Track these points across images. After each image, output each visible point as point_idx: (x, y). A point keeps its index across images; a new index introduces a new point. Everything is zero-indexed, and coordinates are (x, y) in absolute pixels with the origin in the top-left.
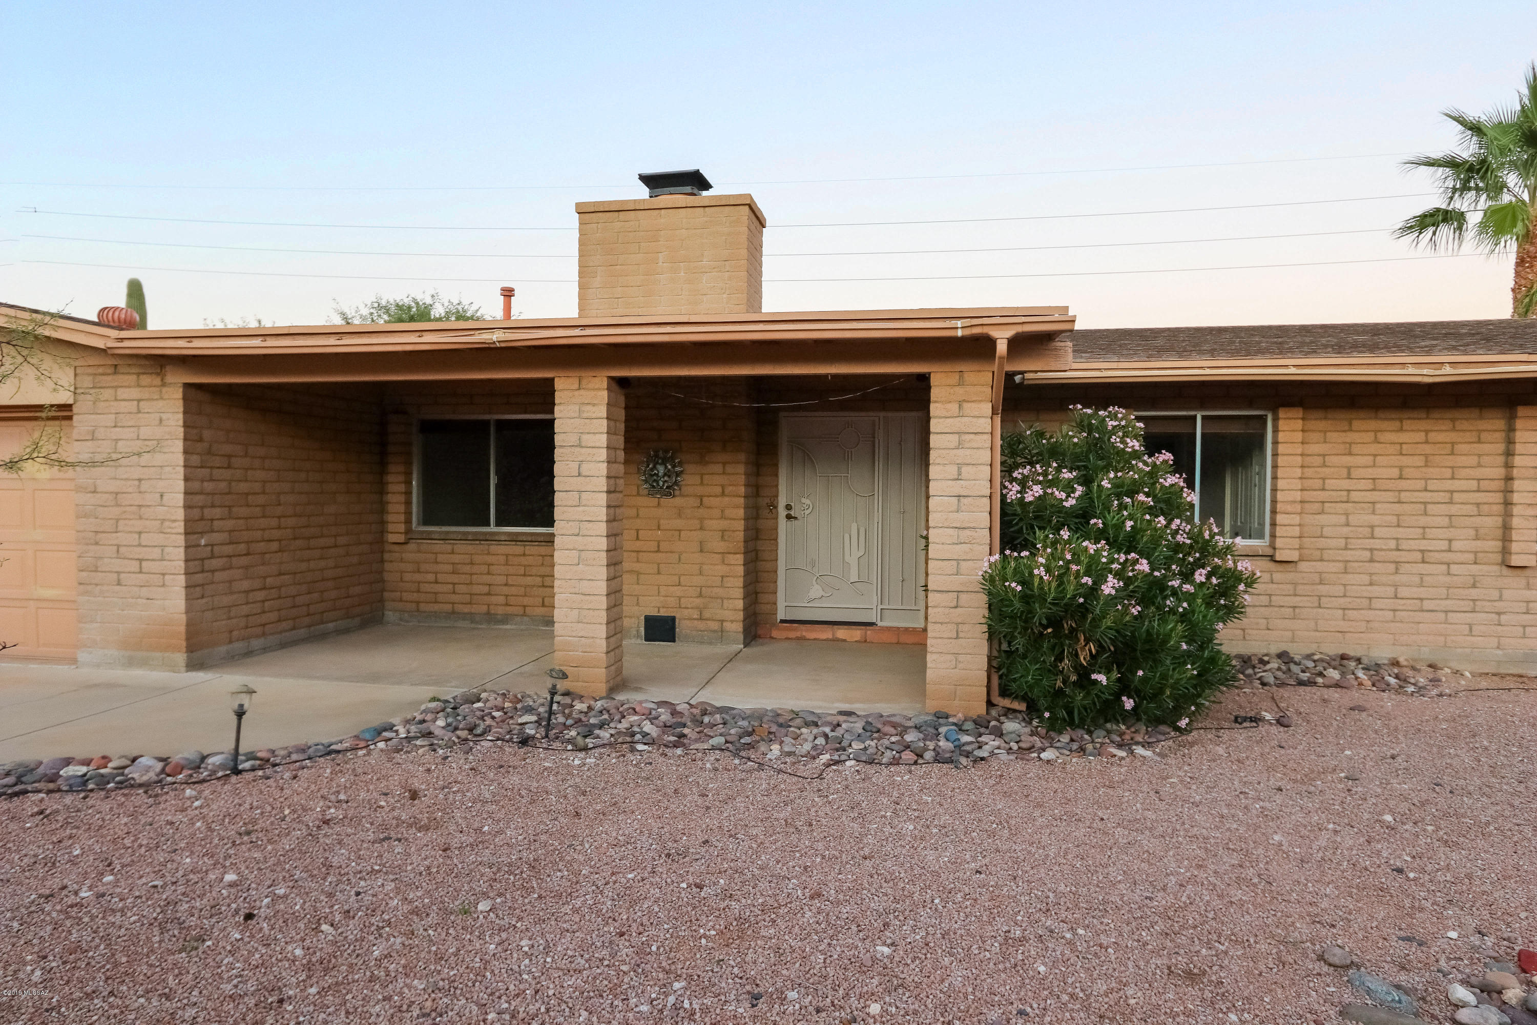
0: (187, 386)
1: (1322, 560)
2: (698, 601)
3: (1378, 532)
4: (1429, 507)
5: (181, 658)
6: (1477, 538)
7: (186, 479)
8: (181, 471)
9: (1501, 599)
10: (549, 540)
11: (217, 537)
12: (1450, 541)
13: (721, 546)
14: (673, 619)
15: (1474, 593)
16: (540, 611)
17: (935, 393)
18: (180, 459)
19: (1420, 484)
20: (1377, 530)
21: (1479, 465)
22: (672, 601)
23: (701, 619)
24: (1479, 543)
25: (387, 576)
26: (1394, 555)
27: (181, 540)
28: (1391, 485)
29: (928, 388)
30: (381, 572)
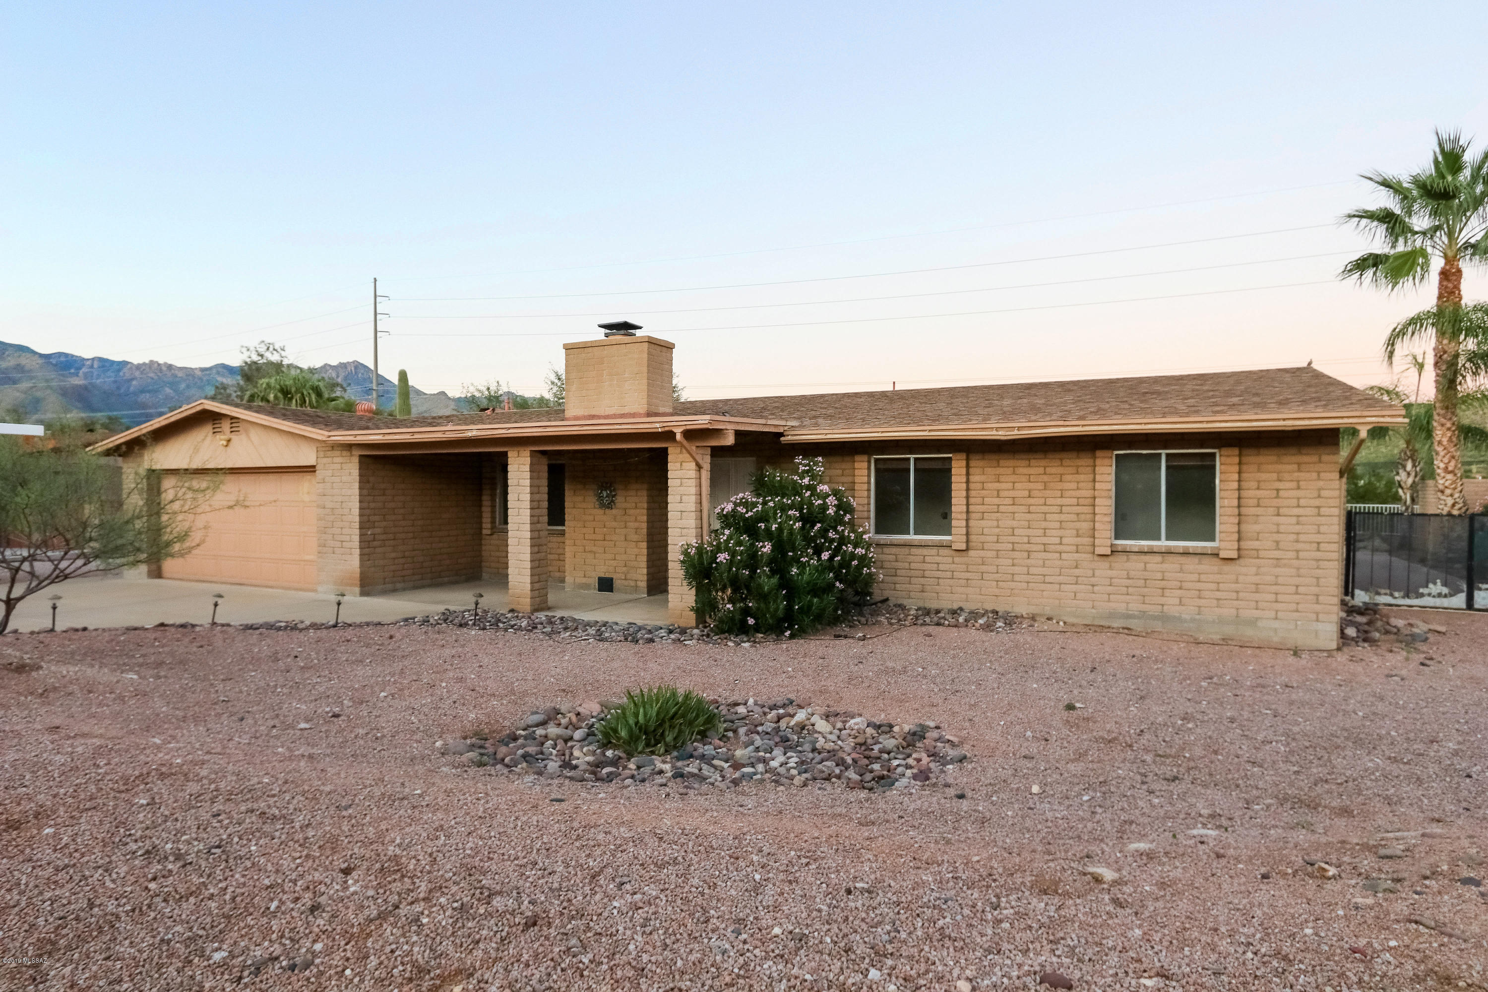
0: (361, 456)
1: (983, 549)
2: (624, 569)
3: (1017, 532)
4: (1048, 515)
5: (357, 590)
6: (1078, 536)
7: (360, 502)
8: (358, 497)
9: (1094, 576)
10: (563, 533)
11: (378, 531)
12: (1061, 538)
13: (635, 537)
14: (612, 579)
15: (1077, 572)
16: (557, 574)
17: (670, 458)
18: (357, 492)
19: (1042, 501)
20: (1016, 531)
21: (1078, 489)
22: (611, 569)
23: (626, 579)
24: (1079, 539)
25: (484, 554)
26: (1027, 547)
27: (357, 532)
28: (1023, 501)
29: (667, 455)
30: (480, 551)
